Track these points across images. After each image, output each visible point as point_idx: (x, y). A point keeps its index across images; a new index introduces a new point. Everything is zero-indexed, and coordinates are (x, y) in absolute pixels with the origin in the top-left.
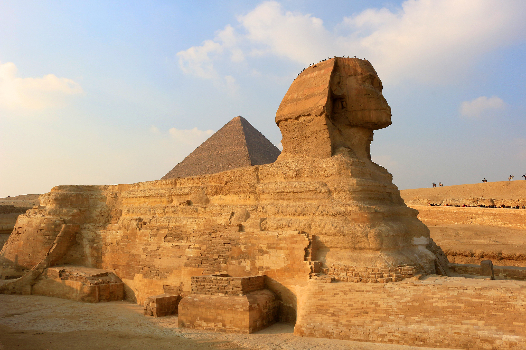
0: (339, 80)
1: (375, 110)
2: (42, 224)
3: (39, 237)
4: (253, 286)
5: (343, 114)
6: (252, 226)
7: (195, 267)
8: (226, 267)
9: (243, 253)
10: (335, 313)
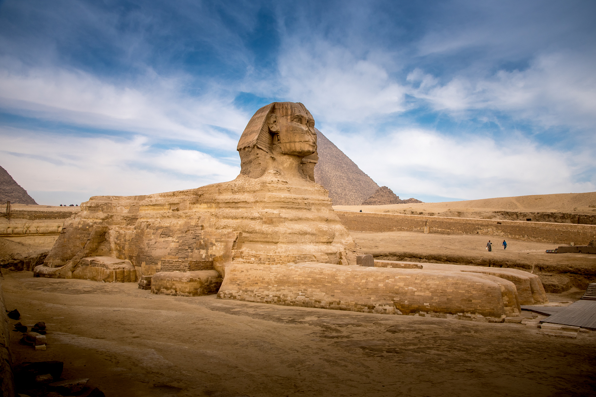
0: (275, 120)
1: (299, 142)
2: (80, 225)
3: (78, 235)
4: (200, 267)
5: (278, 145)
6: (210, 226)
7: (174, 256)
8: (192, 255)
9: (202, 245)
10: (240, 284)
